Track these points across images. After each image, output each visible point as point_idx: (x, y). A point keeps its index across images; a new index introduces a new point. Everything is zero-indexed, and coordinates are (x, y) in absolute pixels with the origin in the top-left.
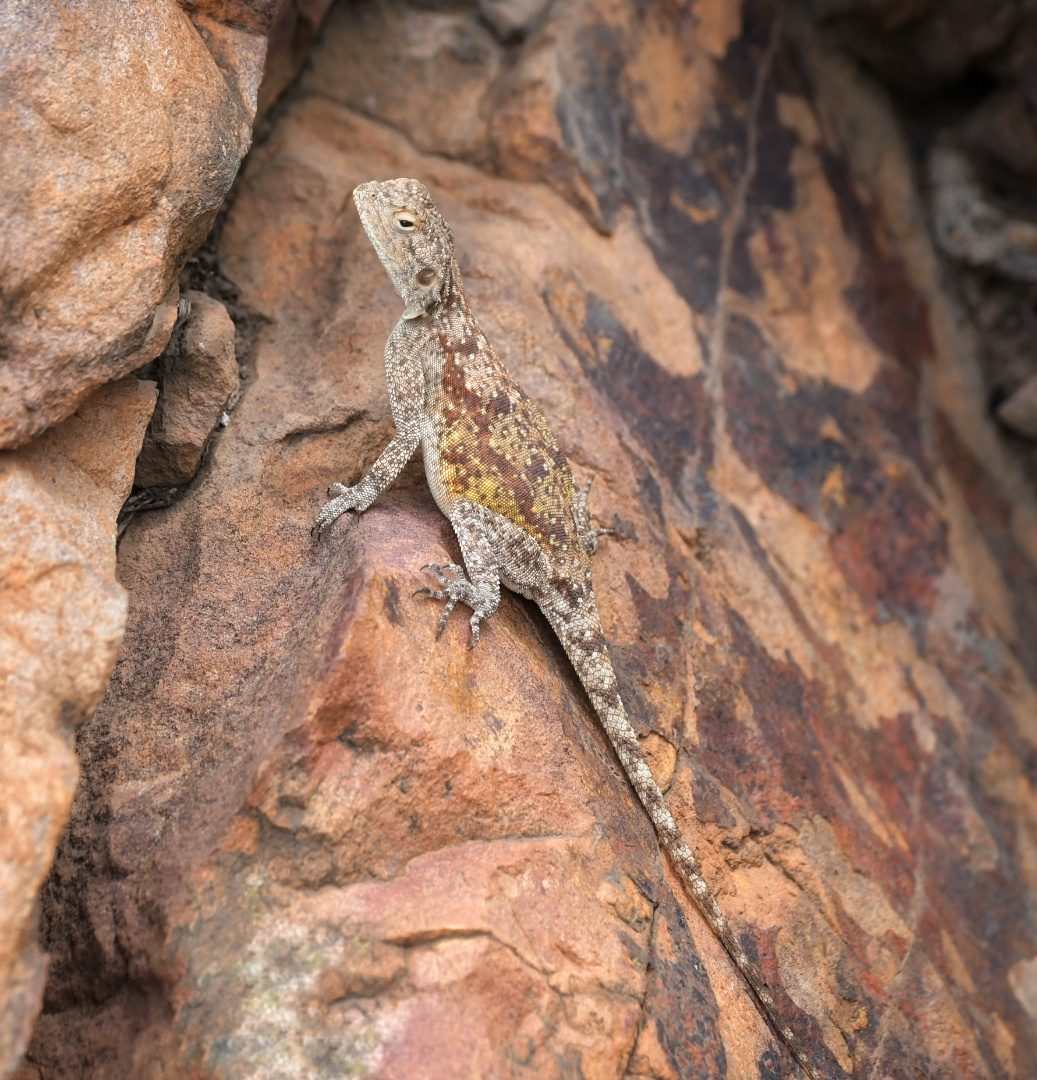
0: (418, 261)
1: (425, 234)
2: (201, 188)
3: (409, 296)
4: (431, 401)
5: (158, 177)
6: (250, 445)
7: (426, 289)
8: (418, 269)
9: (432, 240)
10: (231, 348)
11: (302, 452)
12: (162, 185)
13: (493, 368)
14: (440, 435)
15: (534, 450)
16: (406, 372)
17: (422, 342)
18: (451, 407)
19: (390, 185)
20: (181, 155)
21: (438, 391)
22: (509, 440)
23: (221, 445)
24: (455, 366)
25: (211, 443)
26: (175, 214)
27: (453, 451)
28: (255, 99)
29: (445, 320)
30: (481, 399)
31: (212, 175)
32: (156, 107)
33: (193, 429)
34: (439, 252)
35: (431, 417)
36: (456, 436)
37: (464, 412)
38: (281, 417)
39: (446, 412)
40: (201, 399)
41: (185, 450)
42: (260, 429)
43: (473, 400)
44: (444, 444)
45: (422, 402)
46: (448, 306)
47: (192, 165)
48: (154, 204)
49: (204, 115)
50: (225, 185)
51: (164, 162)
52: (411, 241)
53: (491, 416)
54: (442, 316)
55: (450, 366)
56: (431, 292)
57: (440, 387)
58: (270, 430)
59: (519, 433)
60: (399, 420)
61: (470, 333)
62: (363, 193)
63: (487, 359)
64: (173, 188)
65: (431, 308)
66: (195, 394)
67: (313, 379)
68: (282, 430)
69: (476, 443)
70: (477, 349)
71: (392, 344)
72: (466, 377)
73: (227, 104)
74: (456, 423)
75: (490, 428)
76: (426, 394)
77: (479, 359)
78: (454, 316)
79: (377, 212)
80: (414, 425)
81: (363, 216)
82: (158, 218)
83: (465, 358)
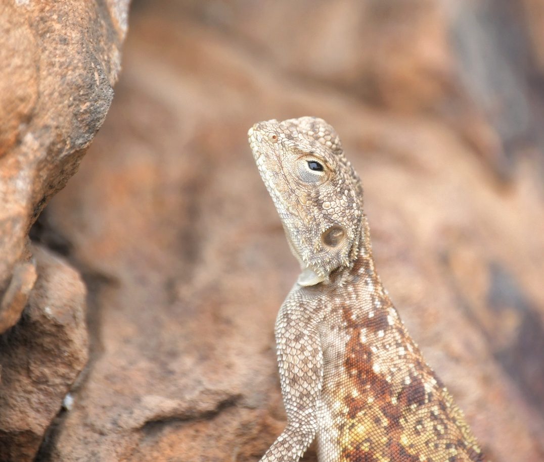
0: (326, 216)
1: (335, 185)
2: (71, 123)
3: (311, 259)
4: (331, 385)
5: (25, 109)
6: (102, 434)
7: (332, 250)
8: (324, 227)
9: (341, 192)
10: (81, 314)
11: (164, 444)
12: (28, 119)
13: (406, 349)
14: (341, 428)
15: (453, 451)
16: (303, 349)
17: (321, 314)
18: (355, 394)
19: (293, 125)
20: (50, 82)
21: (339, 375)
22: (423, 437)
23: (64, 433)
24: (361, 345)
25: (53, 431)
26: (42, 154)
27: (357, 448)
28: (124, 15)
29: (350, 289)
30: (391, 385)
31: (83, 107)
32: (22, 24)
33: (33, 414)
34: (350, 207)
35: (329, 405)
36: (361, 429)
37: (370, 400)
38: (138, 399)
39: (349, 400)
40: (44, 376)
41: (22, 439)
42: (113, 414)
43: (382, 387)
44: (346, 440)
45: (320, 387)
46: (354, 271)
47: (62, 95)
48: (19, 142)
49: (74, 35)
50: (98, 120)
51: (31, 91)
52: (318, 193)
53: (403, 408)
54: (347, 283)
55: (355, 346)
56: (338, 254)
57: (342, 369)
58: (125, 416)
59: (435, 429)
60: (291, 407)
61: (378, 304)
62: (260, 134)
63: (398, 337)
64: (39, 122)
65: (335, 274)
66: (38, 370)
67: (173, 355)
68: (140, 416)
69: (385, 439)
70: (387, 324)
71: (286, 315)
72: (374, 358)
73: (96, 21)
74: (360, 414)
75: (402, 421)
76: (325, 377)
77: (389, 338)
78: (361, 285)
79: (278, 157)
80: (309, 415)
81: (261, 162)
82: (21, 158)
83: (372, 336)
